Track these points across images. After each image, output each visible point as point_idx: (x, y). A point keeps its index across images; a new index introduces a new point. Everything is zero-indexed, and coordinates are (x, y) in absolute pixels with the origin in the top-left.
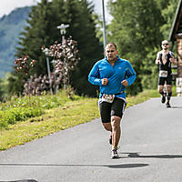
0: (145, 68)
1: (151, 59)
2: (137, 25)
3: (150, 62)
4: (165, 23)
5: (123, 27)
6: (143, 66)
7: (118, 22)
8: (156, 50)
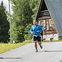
0: (26, 31)
1: (28, 28)
2: (23, 15)
3: (28, 29)
4: (34, 14)
5: (17, 16)
6: (25, 31)
7: (16, 14)
8: (30, 25)
